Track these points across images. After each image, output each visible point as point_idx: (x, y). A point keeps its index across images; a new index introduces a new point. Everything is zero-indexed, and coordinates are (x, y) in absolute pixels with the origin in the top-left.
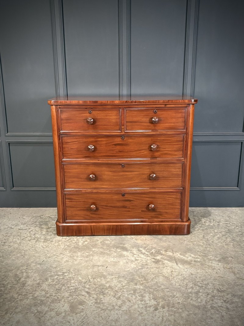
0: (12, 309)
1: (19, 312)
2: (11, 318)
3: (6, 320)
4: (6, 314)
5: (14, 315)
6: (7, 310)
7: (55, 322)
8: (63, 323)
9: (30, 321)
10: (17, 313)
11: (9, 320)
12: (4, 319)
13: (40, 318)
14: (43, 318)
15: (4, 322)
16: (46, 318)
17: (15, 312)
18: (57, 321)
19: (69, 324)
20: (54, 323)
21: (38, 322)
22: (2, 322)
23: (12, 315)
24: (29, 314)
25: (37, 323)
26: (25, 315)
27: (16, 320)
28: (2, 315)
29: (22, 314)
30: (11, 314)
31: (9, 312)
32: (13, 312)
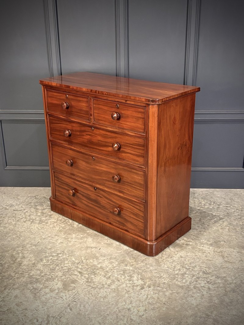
0: (10, 286)
1: (17, 288)
2: (9, 293)
3: (6, 295)
4: (5, 289)
5: (12, 291)
6: (5, 286)
7: (49, 297)
8: (56, 298)
9: (26, 296)
10: (15, 289)
11: (8, 295)
12: (3, 294)
13: (35, 294)
14: (38, 294)
15: (4, 296)
16: (41, 294)
17: (13, 288)
19: (62, 299)
22: (2, 296)
24: (25, 290)
25: (33, 297)
26: (22, 291)
27: (14, 295)
28: (2, 290)
29: (19, 290)
30: (9, 290)
31: (8, 288)
32: (11, 289)
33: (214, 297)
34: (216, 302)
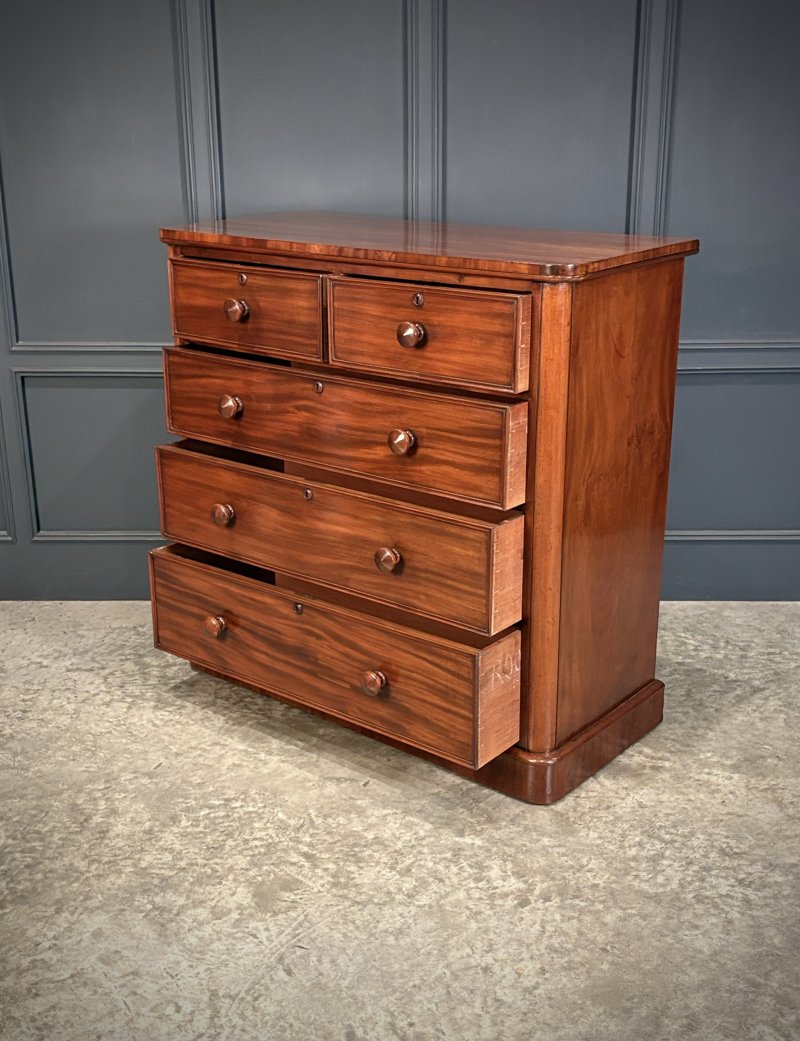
0: (75, 900)
1: (98, 908)
2: (73, 924)
3: (62, 930)
4: (58, 911)
5: (82, 917)
6: (58, 902)
7: (210, 935)
8: (235, 938)
9: (132, 931)
10: (92, 911)
11: (69, 929)
12: (54, 927)
13: (163, 925)
14: (174, 924)
15: (54, 933)
16: (182, 924)
17: (86, 909)
18: (217, 933)
19: (256, 940)
20: (207, 936)
21: (160, 935)
22: (51, 934)
23: (76, 915)
24: (128, 913)
25: (155, 936)
26: (116, 915)
27: (91, 930)
28: (47, 914)
29: (107, 912)
30: (72, 914)
31: (67, 909)
32: (80, 910)
33: (766, 926)
34: (776, 941)
